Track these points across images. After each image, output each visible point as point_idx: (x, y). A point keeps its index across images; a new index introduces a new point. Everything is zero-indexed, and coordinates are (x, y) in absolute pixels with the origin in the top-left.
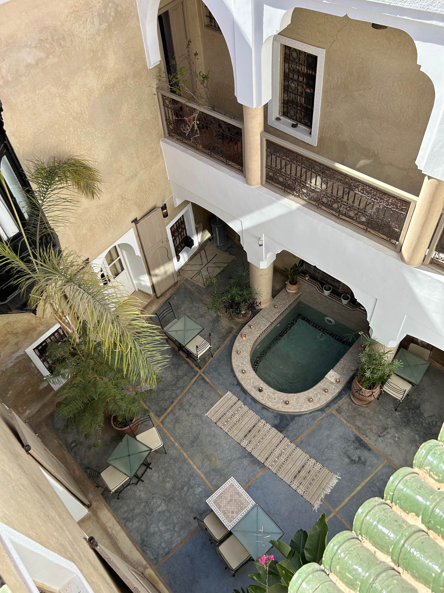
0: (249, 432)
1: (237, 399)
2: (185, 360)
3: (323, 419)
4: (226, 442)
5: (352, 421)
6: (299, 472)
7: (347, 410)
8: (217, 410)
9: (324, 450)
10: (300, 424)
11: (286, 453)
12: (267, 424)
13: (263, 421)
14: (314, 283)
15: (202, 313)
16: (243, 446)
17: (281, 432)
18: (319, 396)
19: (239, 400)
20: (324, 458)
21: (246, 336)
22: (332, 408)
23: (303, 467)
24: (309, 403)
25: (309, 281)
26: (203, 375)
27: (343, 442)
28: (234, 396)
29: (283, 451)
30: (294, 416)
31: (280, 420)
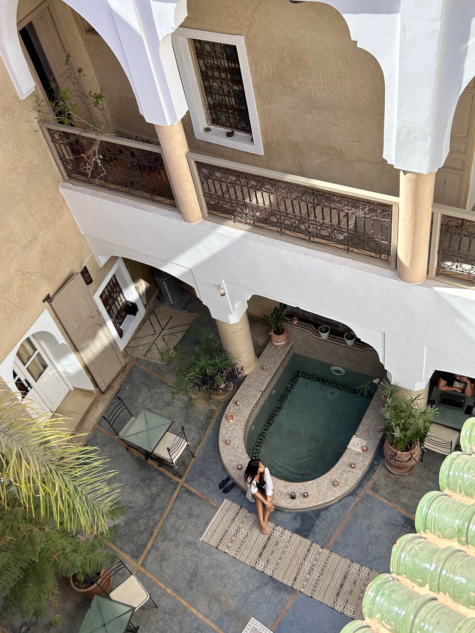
0: (264, 548)
1: (239, 507)
2: (157, 470)
3: (356, 505)
4: (236, 570)
5: (395, 499)
6: (341, 586)
7: (386, 485)
8: (215, 529)
9: (367, 548)
10: (328, 520)
11: (318, 565)
12: (286, 531)
13: (279, 529)
14: (306, 327)
15: (167, 400)
16: (260, 570)
17: (306, 537)
18: (345, 476)
19: (241, 507)
20: (370, 558)
21: (232, 418)
22: (365, 487)
23: (345, 577)
24: (335, 489)
25: (298, 325)
26: (186, 485)
27: (390, 530)
28: (233, 504)
29: (315, 562)
30: (318, 511)
31: (301, 521)
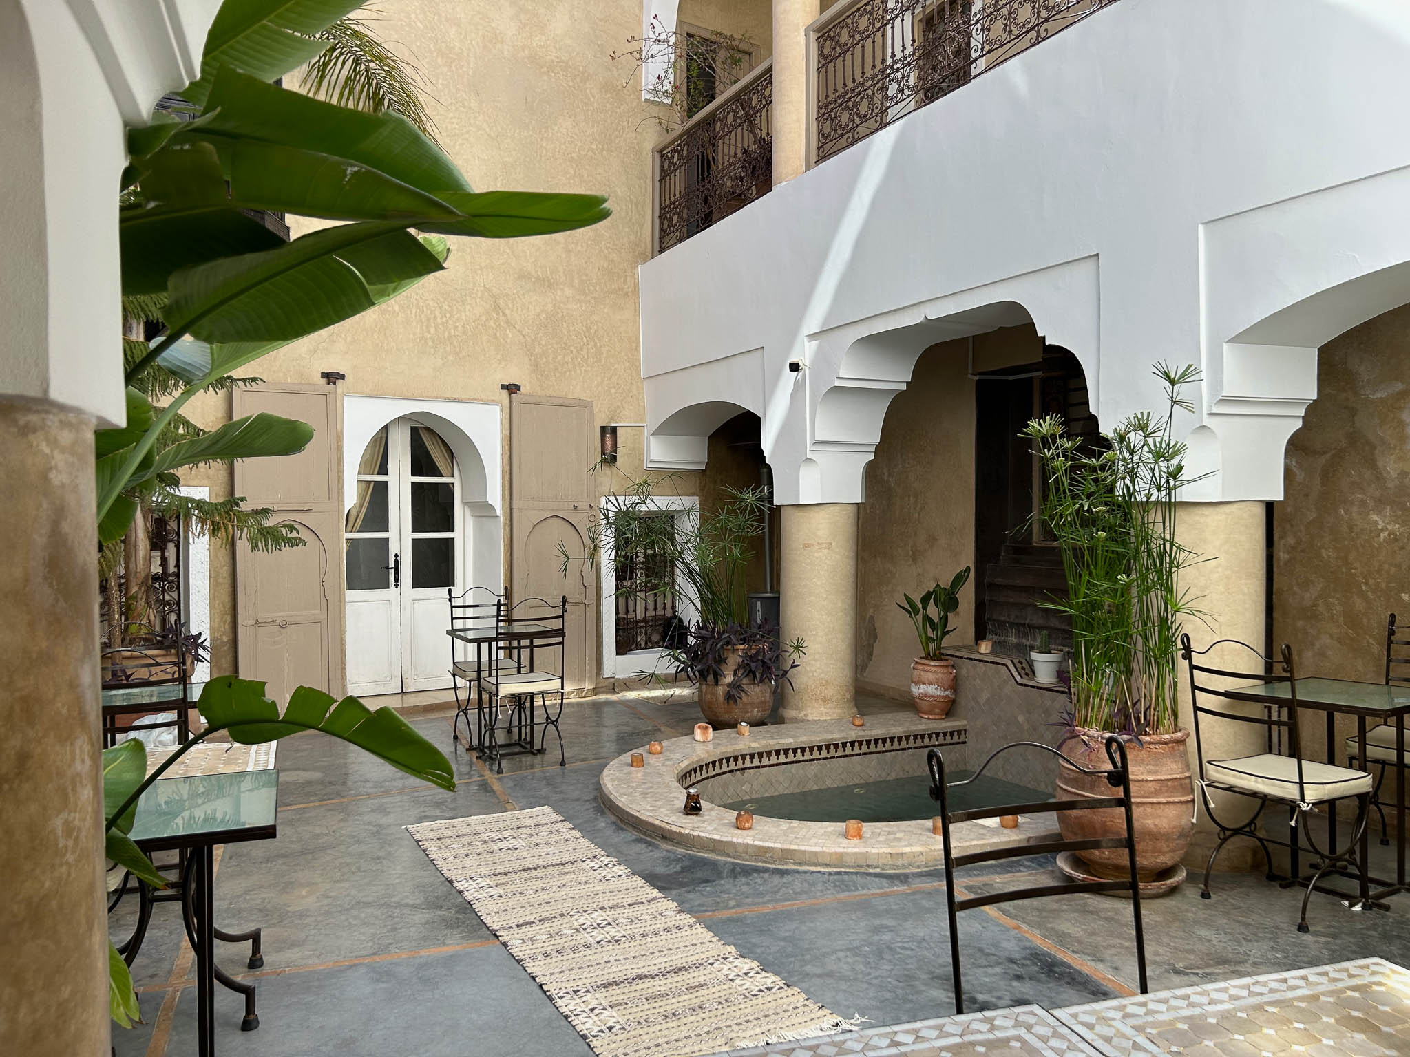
0: (526, 870)
1: (560, 819)
4: (402, 874)
6: (643, 978)
10: (763, 888)
11: (629, 927)
12: (620, 868)
16: (460, 888)
17: (660, 887)
18: (899, 835)
19: (564, 821)
20: (814, 969)
23: (678, 970)
24: (842, 840)
28: (554, 815)
29: (624, 921)
30: (751, 869)
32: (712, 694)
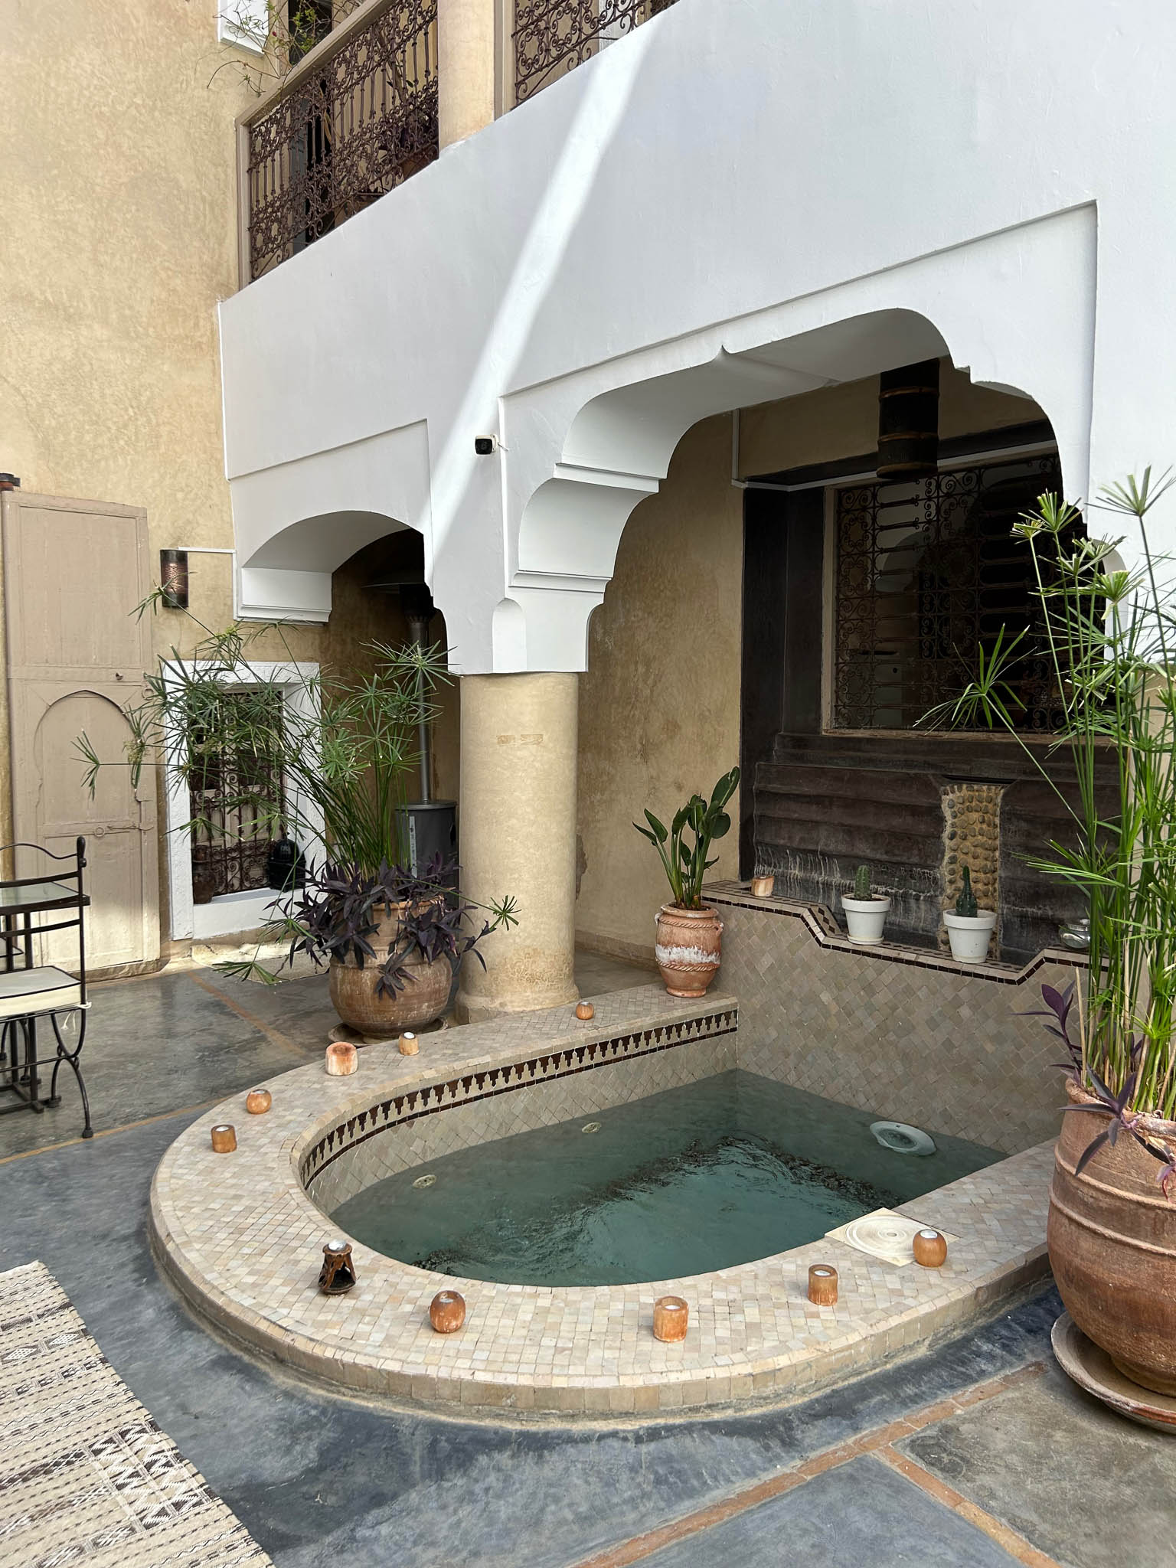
3: (765, 1495)
7: (1037, 1461)
12: (178, 1471)
13: (154, 1446)
17: (273, 1542)
18: (752, 1314)
19: (66, 1307)
22: (868, 1429)
24: (648, 1344)
28: (48, 1287)
30: (472, 1440)
31: (322, 1453)
32: (354, 983)
